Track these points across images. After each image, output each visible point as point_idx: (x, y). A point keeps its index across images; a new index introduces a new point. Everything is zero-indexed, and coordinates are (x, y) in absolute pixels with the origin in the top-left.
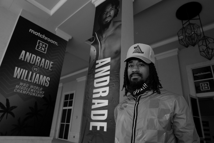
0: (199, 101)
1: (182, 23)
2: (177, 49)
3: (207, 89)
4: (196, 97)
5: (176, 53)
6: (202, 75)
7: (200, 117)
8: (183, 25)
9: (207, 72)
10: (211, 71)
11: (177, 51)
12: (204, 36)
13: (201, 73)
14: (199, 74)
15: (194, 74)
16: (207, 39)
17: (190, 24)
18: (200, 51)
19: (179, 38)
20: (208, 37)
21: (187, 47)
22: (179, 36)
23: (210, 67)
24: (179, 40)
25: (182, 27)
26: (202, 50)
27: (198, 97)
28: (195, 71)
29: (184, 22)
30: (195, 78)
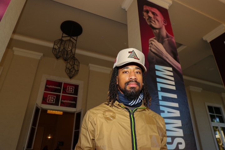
0: (41, 112)
1: (62, 34)
2: (42, 54)
3: (52, 102)
4: (41, 107)
5: (39, 58)
6: (53, 88)
7: (36, 128)
8: (62, 37)
9: (58, 87)
10: (61, 88)
11: (41, 56)
12: (74, 57)
13: (53, 86)
14: (51, 86)
15: (46, 85)
16: (75, 61)
17: (70, 40)
18: (67, 68)
19: (54, 46)
20: (77, 60)
21: (57, 58)
22: (54, 45)
23: (62, 83)
24: (53, 48)
25: (61, 38)
26: (68, 67)
27: (42, 108)
28: (49, 82)
29: (64, 35)
30: (46, 89)
